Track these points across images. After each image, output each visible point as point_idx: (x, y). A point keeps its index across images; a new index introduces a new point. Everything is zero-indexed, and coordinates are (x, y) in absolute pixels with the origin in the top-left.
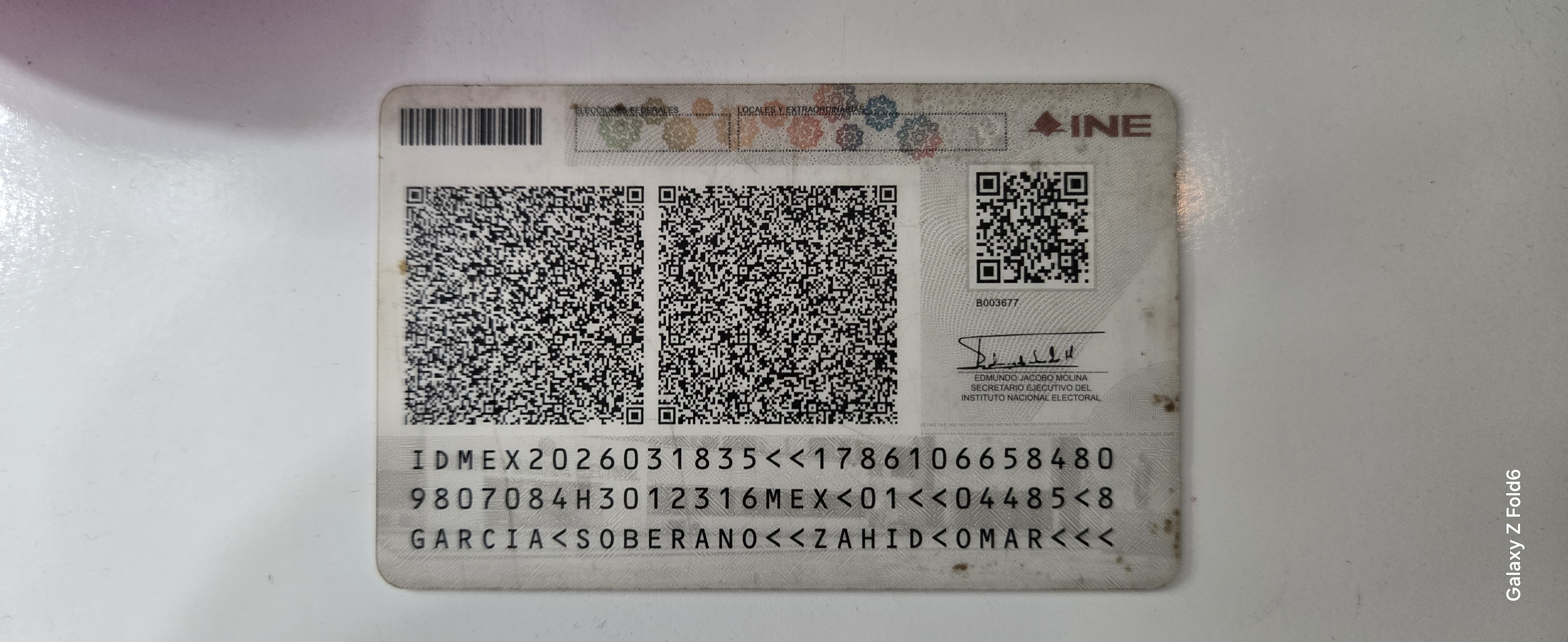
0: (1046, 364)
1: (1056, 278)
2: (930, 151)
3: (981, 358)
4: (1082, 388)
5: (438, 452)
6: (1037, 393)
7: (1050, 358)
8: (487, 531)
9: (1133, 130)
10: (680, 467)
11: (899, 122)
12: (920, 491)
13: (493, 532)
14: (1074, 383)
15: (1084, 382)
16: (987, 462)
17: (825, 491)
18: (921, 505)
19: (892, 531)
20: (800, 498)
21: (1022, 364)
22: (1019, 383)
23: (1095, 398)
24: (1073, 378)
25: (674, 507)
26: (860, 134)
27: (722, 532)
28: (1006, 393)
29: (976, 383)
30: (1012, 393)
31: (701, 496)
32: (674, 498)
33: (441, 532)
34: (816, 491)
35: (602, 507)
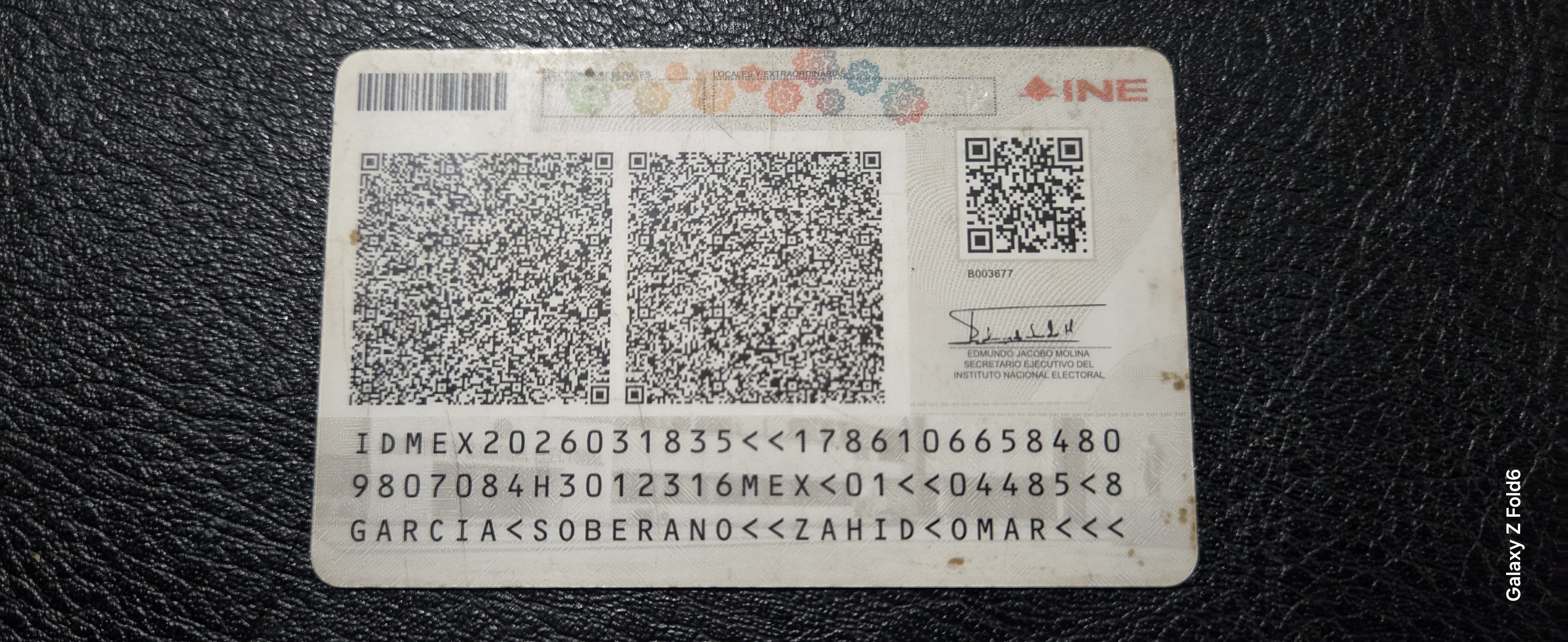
0: (1045, 339)
1: (1052, 247)
2: (916, 116)
3: (974, 333)
4: (1084, 364)
5: (385, 435)
6: (1035, 370)
7: (1049, 332)
8: (434, 522)
9: (1129, 95)
10: (648, 450)
11: (883, 87)
12: (911, 477)
13: (441, 523)
14: (1075, 360)
15: (1086, 358)
16: (983, 445)
17: (807, 477)
18: (911, 492)
19: (881, 521)
20: (779, 485)
21: (1018, 339)
22: (1015, 359)
23: (1098, 375)
24: (1073, 353)
25: (641, 494)
26: (842, 99)
27: (693, 523)
28: (1002, 370)
29: (969, 359)
30: (1009, 370)
31: (671, 483)
32: (642, 484)
33: (385, 522)
34: (797, 477)
35: (562, 495)
